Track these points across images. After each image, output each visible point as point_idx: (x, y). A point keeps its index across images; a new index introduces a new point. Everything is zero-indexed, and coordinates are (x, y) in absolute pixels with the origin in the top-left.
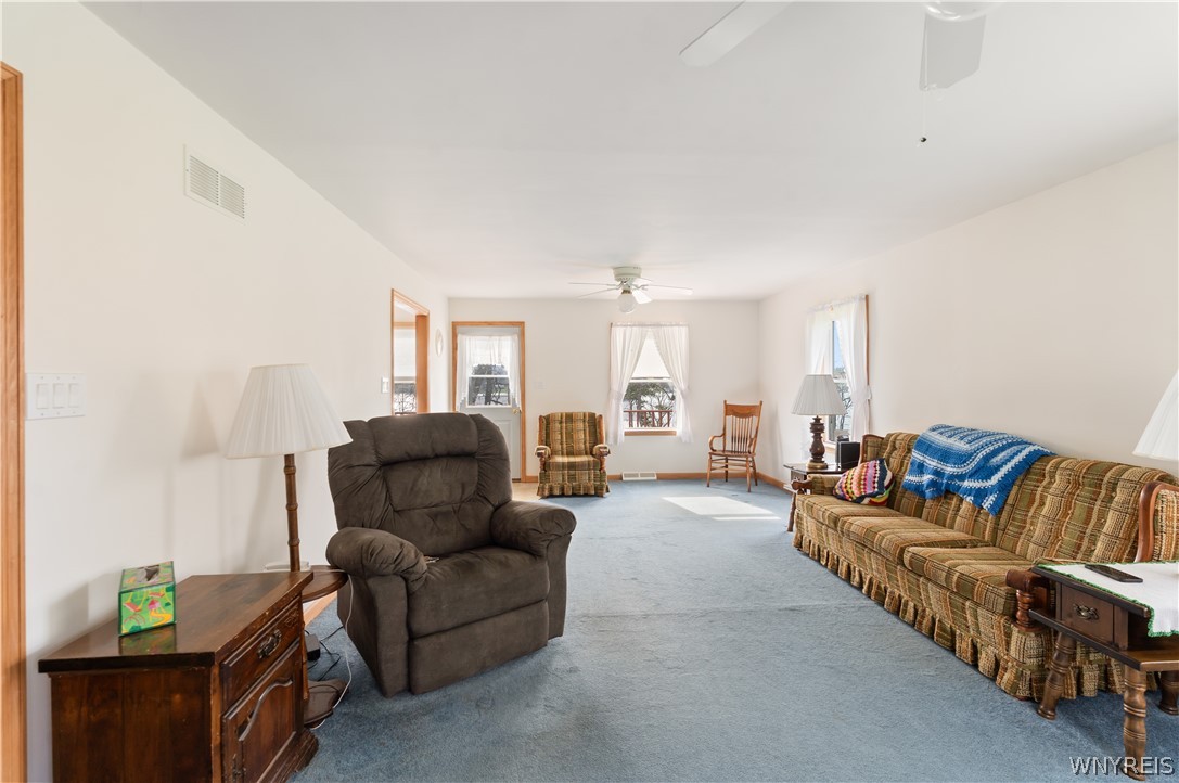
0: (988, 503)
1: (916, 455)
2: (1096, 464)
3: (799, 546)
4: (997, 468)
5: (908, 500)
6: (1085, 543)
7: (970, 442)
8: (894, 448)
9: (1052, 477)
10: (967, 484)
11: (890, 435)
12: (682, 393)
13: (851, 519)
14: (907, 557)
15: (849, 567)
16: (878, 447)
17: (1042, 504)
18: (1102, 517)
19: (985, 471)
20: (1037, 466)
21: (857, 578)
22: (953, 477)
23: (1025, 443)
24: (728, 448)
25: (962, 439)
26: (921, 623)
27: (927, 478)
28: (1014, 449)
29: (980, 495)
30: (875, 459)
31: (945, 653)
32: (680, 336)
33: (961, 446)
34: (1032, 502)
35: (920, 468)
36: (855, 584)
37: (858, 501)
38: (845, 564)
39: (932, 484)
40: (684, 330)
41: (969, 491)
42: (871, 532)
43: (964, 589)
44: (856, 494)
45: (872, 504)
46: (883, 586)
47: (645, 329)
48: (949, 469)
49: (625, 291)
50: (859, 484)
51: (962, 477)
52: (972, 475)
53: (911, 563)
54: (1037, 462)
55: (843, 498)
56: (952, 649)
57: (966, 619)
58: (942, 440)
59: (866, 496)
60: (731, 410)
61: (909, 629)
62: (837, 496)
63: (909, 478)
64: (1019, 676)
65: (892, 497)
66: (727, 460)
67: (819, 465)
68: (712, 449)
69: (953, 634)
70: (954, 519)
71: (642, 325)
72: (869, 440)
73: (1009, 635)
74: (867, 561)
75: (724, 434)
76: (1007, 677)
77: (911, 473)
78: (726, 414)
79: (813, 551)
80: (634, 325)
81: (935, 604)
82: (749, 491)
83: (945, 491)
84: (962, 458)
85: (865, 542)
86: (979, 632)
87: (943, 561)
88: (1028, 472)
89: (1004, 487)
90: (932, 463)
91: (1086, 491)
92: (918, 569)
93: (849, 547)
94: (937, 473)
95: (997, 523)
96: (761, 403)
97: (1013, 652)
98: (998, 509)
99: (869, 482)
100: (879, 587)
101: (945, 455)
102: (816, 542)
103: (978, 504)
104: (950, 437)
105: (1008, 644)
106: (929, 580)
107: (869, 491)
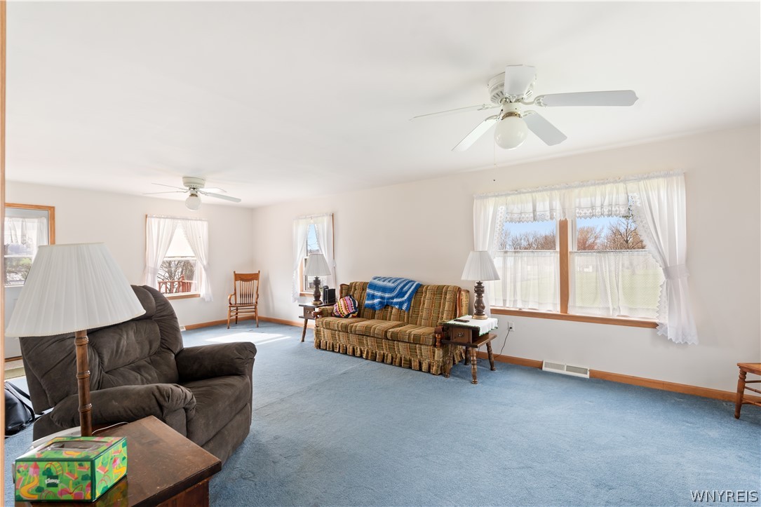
0: (404, 307)
1: (368, 291)
2: (439, 286)
3: (319, 346)
4: (406, 292)
5: (367, 312)
6: (440, 315)
7: (393, 283)
8: (355, 289)
9: (426, 293)
10: (395, 300)
11: (351, 284)
12: (204, 267)
13: (355, 324)
14: (389, 335)
15: (353, 349)
16: (347, 290)
17: (424, 304)
18: (444, 304)
19: (401, 294)
20: (420, 289)
21: (359, 352)
22: (389, 298)
23: (413, 282)
24: (238, 302)
25: (389, 281)
26: (395, 361)
27: (377, 301)
28: (410, 284)
29: (401, 304)
30: (347, 296)
31: (408, 370)
32: (202, 229)
33: (391, 285)
34: (420, 303)
35: (373, 297)
36: (358, 355)
37: (347, 317)
38: (351, 347)
39: (380, 303)
40: (205, 224)
41: (397, 303)
42: (368, 328)
43: (417, 340)
44: (346, 313)
45: (353, 317)
46: (374, 352)
47: (176, 221)
48: (387, 295)
49: (192, 195)
50: (346, 309)
51: (393, 298)
52: (397, 296)
53: (391, 336)
54: (419, 289)
55: (339, 317)
56: (410, 368)
57: (416, 352)
58: (381, 283)
59: (351, 313)
60: (238, 277)
61: (390, 366)
62: (336, 316)
63: (367, 302)
64: (438, 367)
65: (360, 312)
66: (237, 309)
67: (318, 303)
68: (230, 304)
69: (410, 361)
70: (390, 316)
71: (173, 218)
72: (343, 286)
73: (434, 353)
74: (365, 342)
75: (235, 294)
76: (434, 369)
77: (368, 300)
78: (236, 280)
79: (329, 347)
80: (167, 218)
81: (402, 350)
82: (258, 327)
83: (386, 305)
84: (391, 290)
85: (366, 333)
86: (422, 356)
87: (406, 331)
88: (417, 292)
89: (409, 299)
90: (379, 294)
91: (438, 297)
92: (395, 338)
93: (353, 338)
94: (382, 298)
95: (409, 315)
96: (259, 272)
97: (436, 359)
98: (408, 308)
99: (350, 307)
100: (372, 353)
101: (384, 289)
102: (330, 341)
103: (400, 308)
104: (384, 281)
105: (434, 356)
106: (399, 341)
107: (352, 311)
